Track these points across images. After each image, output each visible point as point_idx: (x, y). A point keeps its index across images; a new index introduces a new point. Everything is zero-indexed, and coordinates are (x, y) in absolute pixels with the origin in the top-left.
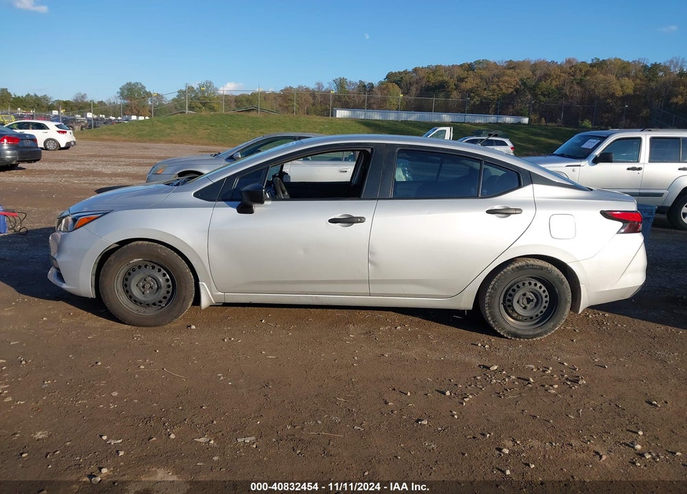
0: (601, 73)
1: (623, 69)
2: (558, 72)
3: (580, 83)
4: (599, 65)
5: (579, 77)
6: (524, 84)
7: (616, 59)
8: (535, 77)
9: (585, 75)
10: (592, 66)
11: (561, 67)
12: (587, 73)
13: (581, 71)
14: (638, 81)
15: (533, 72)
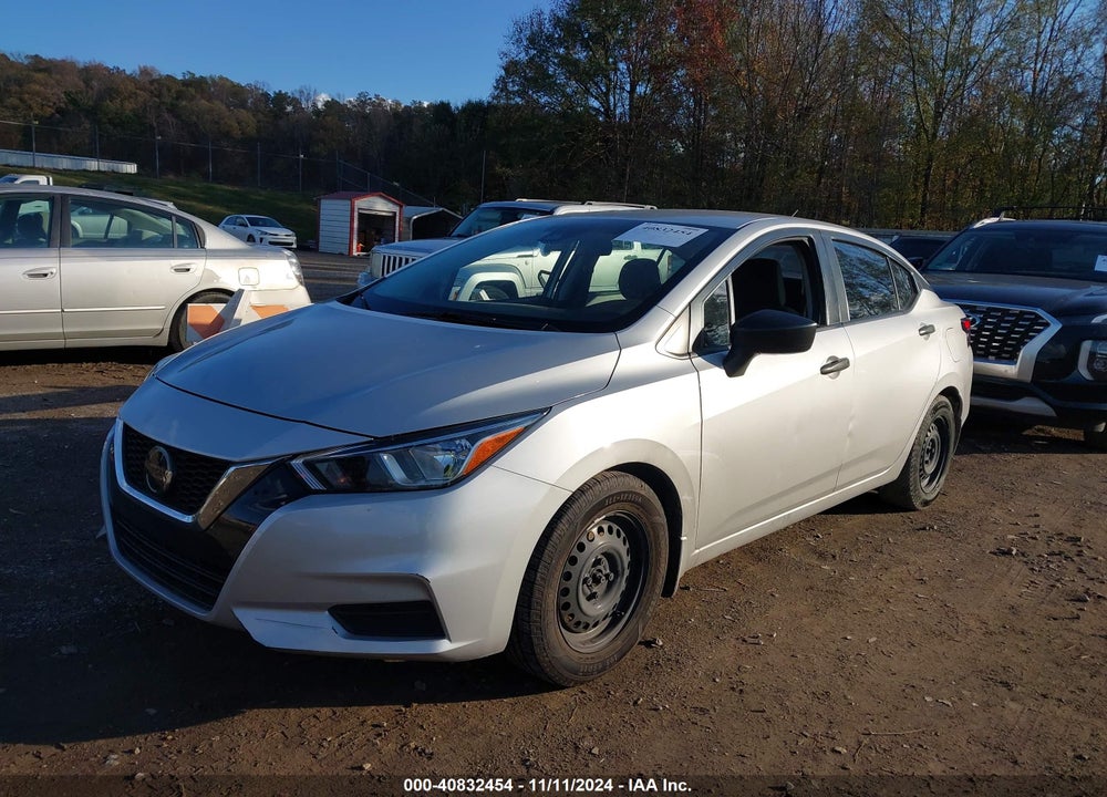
0: (203, 98)
1: (235, 94)
2: (131, 87)
3: (173, 110)
4: (196, 85)
5: (168, 100)
6: (73, 101)
7: (221, 78)
8: (90, 92)
9: (177, 98)
10: (186, 83)
11: (131, 78)
12: (180, 95)
13: (169, 90)
14: (261, 116)
15: (87, 82)
